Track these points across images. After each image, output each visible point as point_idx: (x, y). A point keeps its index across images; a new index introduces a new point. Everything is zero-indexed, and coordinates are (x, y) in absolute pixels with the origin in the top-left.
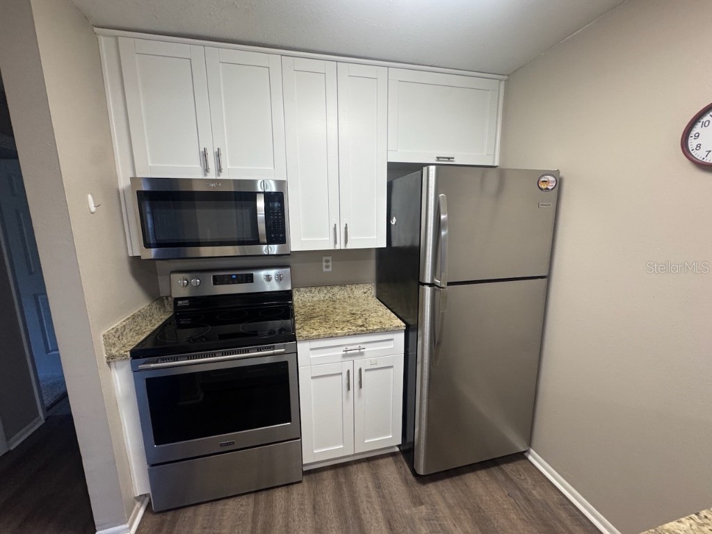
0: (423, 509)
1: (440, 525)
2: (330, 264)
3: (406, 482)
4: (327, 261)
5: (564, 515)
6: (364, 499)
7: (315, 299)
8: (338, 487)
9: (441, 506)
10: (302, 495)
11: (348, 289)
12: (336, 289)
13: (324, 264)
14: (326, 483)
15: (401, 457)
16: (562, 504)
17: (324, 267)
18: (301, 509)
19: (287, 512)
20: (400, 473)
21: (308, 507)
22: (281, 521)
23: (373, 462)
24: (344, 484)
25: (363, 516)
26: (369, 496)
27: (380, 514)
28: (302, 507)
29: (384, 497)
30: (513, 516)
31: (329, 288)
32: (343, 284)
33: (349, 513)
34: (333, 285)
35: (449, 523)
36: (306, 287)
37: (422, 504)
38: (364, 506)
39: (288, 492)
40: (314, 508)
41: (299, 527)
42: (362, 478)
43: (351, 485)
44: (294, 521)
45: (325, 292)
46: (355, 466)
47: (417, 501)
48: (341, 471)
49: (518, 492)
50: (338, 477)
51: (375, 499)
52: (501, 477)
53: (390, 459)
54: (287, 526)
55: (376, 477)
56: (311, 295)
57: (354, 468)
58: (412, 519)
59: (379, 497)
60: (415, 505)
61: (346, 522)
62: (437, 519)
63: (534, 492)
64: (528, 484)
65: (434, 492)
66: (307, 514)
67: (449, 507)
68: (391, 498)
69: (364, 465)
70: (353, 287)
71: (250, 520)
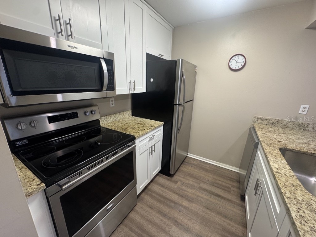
0: (179, 183)
1: (186, 183)
2: (114, 102)
3: (168, 180)
4: (112, 101)
5: (203, 164)
6: (162, 192)
7: (109, 122)
8: (150, 195)
9: (182, 179)
10: (142, 207)
11: (122, 114)
12: (118, 115)
13: (111, 102)
14: (146, 198)
15: (160, 174)
16: (201, 162)
17: (111, 104)
18: (146, 212)
19: (143, 217)
20: (164, 179)
21: (148, 209)
22: (143, 221)
23: (154, 181)
24: (152, 194)
25: (167, 197)
26: (163, 191)
27: (170, 193)
28: (146, 211)
29: (167, 188)
30: (196, 171)
31: (114, 115)
32: (120, 112)
33: (162, 199)
34: (116, 113)
35: (187, 182)
36: (104, 116)
37: (177, 182)
38: (164, 194)
39: (135, 211)
40: (150, 207)
41: (152, 217)
42: (155, 188)
43: (154, 192)
44: (148, 217)
45: (113, 117)
46: (150, 186)
47: (176, 182)
48: (146, 191)
49: (192, 165)
50: (148, 193)
51: (165, 190)
52: (187, 164)
53: (158, 177)
54: (147, 220)
55: (159, 184)
56: (107, 120)
57: (150, 187)
58: (179, 187)
59: (165, 189)
60: (176, 184)
61: (164, 202)
62: (184, 183)
63: (195, 163)
64: (192, 162)
65: (177, 177)
66: (150, 211)
67: (184, 178)
68: (169, 186)
69: (152, 183)
70: (124, 113)
71: (131, 232)
